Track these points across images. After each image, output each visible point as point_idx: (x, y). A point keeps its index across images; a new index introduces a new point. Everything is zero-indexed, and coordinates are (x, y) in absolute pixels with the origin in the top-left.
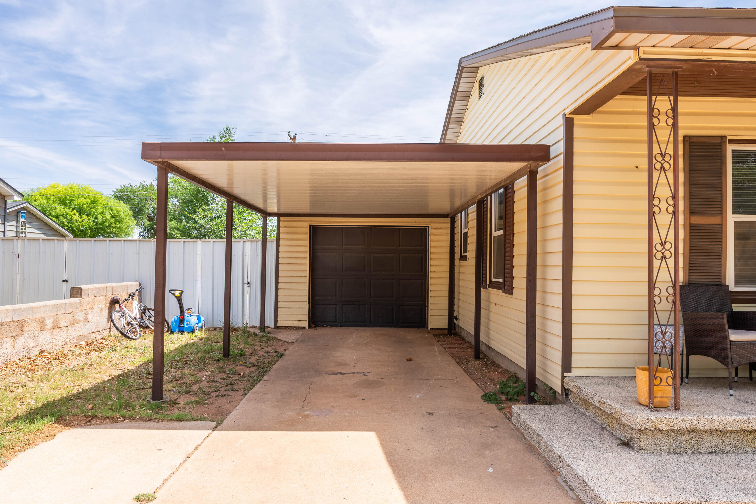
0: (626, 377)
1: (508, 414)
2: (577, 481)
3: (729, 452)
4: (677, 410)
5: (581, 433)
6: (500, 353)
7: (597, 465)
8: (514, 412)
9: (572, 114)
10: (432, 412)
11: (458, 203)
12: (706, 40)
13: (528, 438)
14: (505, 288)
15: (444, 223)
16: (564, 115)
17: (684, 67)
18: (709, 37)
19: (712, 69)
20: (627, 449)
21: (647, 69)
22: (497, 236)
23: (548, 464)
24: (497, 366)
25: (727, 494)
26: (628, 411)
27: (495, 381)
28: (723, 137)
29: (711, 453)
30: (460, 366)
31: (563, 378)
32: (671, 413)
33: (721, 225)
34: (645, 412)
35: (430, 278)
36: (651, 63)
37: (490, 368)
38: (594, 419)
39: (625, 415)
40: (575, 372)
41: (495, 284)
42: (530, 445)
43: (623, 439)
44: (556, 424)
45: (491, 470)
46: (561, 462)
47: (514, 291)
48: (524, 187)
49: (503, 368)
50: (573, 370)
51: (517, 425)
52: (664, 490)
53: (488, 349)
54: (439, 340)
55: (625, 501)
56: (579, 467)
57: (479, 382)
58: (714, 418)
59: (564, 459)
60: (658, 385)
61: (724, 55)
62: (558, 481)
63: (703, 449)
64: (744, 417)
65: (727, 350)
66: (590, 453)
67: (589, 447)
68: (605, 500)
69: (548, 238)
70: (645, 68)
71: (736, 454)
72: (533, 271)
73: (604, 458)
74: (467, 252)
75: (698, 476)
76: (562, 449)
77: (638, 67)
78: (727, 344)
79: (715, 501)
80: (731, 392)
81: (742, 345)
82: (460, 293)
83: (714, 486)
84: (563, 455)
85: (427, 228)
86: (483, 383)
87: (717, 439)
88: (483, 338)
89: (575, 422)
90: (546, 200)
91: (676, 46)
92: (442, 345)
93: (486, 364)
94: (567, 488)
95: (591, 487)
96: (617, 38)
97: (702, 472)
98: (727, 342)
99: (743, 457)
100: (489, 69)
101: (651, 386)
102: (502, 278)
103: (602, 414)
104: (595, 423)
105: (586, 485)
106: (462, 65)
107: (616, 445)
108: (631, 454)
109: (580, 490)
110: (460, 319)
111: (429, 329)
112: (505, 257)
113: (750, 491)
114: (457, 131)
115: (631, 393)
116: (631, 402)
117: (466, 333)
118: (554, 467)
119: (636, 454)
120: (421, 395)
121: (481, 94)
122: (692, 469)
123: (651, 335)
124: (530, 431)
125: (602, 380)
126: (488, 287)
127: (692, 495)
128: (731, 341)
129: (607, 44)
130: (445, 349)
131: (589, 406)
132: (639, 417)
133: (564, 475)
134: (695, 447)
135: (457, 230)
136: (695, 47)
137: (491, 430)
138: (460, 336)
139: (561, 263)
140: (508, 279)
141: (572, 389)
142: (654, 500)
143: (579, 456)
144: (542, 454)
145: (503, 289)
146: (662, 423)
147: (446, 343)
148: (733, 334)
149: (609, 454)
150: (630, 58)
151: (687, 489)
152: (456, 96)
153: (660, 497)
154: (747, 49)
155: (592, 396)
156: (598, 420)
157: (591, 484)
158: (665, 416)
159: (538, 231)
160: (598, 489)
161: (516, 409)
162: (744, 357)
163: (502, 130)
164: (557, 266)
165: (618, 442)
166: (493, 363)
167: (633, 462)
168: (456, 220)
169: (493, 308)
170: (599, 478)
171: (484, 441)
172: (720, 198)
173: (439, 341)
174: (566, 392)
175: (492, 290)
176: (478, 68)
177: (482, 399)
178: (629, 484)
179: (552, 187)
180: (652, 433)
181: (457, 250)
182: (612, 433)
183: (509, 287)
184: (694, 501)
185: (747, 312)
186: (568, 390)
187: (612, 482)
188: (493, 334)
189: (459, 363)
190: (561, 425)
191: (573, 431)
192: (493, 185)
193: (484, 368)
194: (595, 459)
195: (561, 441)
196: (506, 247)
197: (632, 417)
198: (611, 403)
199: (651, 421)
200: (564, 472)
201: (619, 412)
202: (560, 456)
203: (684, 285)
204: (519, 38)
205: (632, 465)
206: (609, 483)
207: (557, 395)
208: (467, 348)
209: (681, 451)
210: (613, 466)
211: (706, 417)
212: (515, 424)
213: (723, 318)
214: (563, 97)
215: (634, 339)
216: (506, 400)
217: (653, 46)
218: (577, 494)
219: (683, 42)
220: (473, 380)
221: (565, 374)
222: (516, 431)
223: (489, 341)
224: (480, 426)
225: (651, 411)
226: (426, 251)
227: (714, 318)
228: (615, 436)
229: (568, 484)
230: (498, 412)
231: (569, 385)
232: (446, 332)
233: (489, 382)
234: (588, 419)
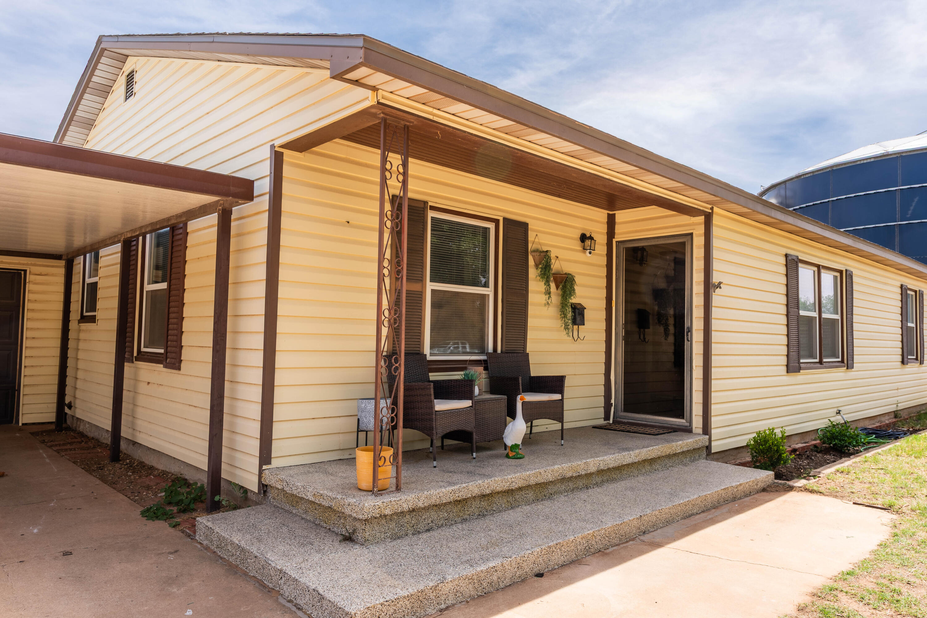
0: (330, 461)
1: (188, 531)
2: (308, 596)
3: (442, 525)
4: (398, 490)
5: (295, 537)
6: (154, 450)
7: (326, 570)
8: (199, 526)
9: (283, 148)
10: (68, 549)
11: (79, 241)
12: (440, 101)
13: (225, 557)
14: (168, 361)
15: (53, 266)
16: (273, 146)
17: (415, 123)
18: (443, 98)
19: (437, 131)
20: (351, 545)
21: (382, 115)
22: (152, 291)
23: (262, 585)
24: (148, 468)
25: (457, 569)
26: (352, 501)
27: (152, 488)
28: (426, 203)
29: (428, 530)
30: (91, 474)
31: (261, 471)
32: (394, 495)
33: (421, 292)
34: (370, 498)
35: (26, 347)
36: (387, 110)
37: (139, 472)
38: (304, 516)
39: (349, 505)
40: (275, 463)
41: (148, 356)
42: (230, 566)
43: (343, 533)
44: (263, 532)
45: (189, 612)
46: (281, 578)
47: (183, 365)
48: (212, 226)
49: (159, 470)
50: (273, 461)
51: (205, 543)
52: (403, 582)
53: (131, 446)
54: (44, 440)
55: (371, 605)
56: (308, 579)
57: (129, 494)
58: (432, 493)
59: (287, 573)
60: (382, 466)
61: (449, 120)
62: (280, 604)
63: (421, 528)
64: (456, 487)
65: (432, 421)
66: (314, 558)
67: (310, 552)
68: (350, 611)
69: (242, 297)
70: (380, 114)
71: (448, 526)
72: (222, 338)
73: (330, 561)
74: (95, 311)
75: (426, 557)
76: (281, 562)
77: (374, 111)
78: (432, 414)
79: (450, 580)
80: (435, 463)
81: (444, 415)
82: (78, 369)
83: (443, 564)
84: (284, 568)
85: (23, 273)
86: (136, 495)
87: (433, 514)
88: (125, 432)
89: (284, 525)
90: (241, 248)
91: (412, 99)
92: (50, 447)
93: (131, 466)
94: (294, 609)
95: (330, 599)
96: (361, 73)
97: (427, 552)
98: (432, 412)
99: (454, 528)
100: (146, 63)
101: (376, 468)
102: (163, 347)
103: (316, 509)
104: (307, 521)
105: (322, 598)
106: (102, 46)
107: (337, 542)
108: (357, 550)
109: (313, 606)
110: (77, 406)
111: (20, 424)
112: (168, 319)
113: (473, 561)
114: (84, 137)
115: (345, 478)
116: (350, 489)
117: (87, 426)
118: (271, 585)
119: (361, 548)
120: (40, 527)
121: (129, 92)
122: (418, 551)
123: (378, 412)
124: (229, 547)
125: (307, 469)
126: (135, 361)
127: (429, 579)
128: (436, 411)
129: (348, 76)
130: (58, 453)
131: (297, 502)
132: (366, 505)
133: (287, 594)
134: (414, 527)
135: (77, 278)
136: (427, 104)
137: (171, 557)
138: (76, 431)
139: (262, 329)
140: (173, 349)
141: (274, 484)
142: (397, 595)
143: (303, 565)
144: (249, 574)
145: (165, 363)
146: (387, 508)
147: (57, 443)
148: (438, 404)
149: (334, 554)
150: (367, 98)
151: (422, 573)
152: (87, 86)
153: (402, 590)
154: (467, 120)
155: (304, 488)
156: (309, 517)
157: (329, 596)
158: (390, 500)
159: (230, 286)
160: (337, 599)
161: (204, 522)
162: (446, 427)
163: (167, 150)
164: (255, 332)
165: (340, 538)
166: (142, 465)
167: (362, 558)
168: (74, 264)
169: (143, 388)
170: (335, 585)
171: (165, 575)
172: (421, 264)
173: (43, 442)
174: (264, 488)
175: (142, 365)
176: (128, 56)
177: (142, 517)
178: (368, 585)
179: (249, 233)
180: (376, 520)
181: (75, 307)
182: (329, 529)
183: (173, 360)
184: (433, 584)
185: (443, 381)
186: (266, 486)
187: (350, 587)
188: (140, 424)
189: (89, 471)
190: (269, 532)
191: (286, 536)
192: (155, 221)
193: (130, 474)
194: (322, 563)
195: (276, 551)
196: (170, 306)
197: (358, 506)
198: (330, 494)
199: (377, 507)
200: (287, 590)
201: (341, 504)
202: (281, 571)
203: (388, 354)
204: (215, 35)
205: (362, 561)
206: (347, 588)
207: (249, 494)
208: (94, 447)
209: (402, 535)
210: (344, 567)
211: (426, 492)
212: (202, 543)
213: (430, 388)
214: (271, 124)
215: (339, 417)
216: (178, 513)
217: (391, 92)
218: (308, 613)
219: (419, 96)
220: (119, 491)
221: (264, 467)
222: (205, 551)
223: (133, 435)
224: (153, 556)
225: (376, 496)
226: (19, 306)
227: (422, 389)
228: (334, 532)
229: (293, 604)
230: (172, 530)
231: (268, 479)
232: (53, 427)
233: (143, 492)
234: (297, 518)
